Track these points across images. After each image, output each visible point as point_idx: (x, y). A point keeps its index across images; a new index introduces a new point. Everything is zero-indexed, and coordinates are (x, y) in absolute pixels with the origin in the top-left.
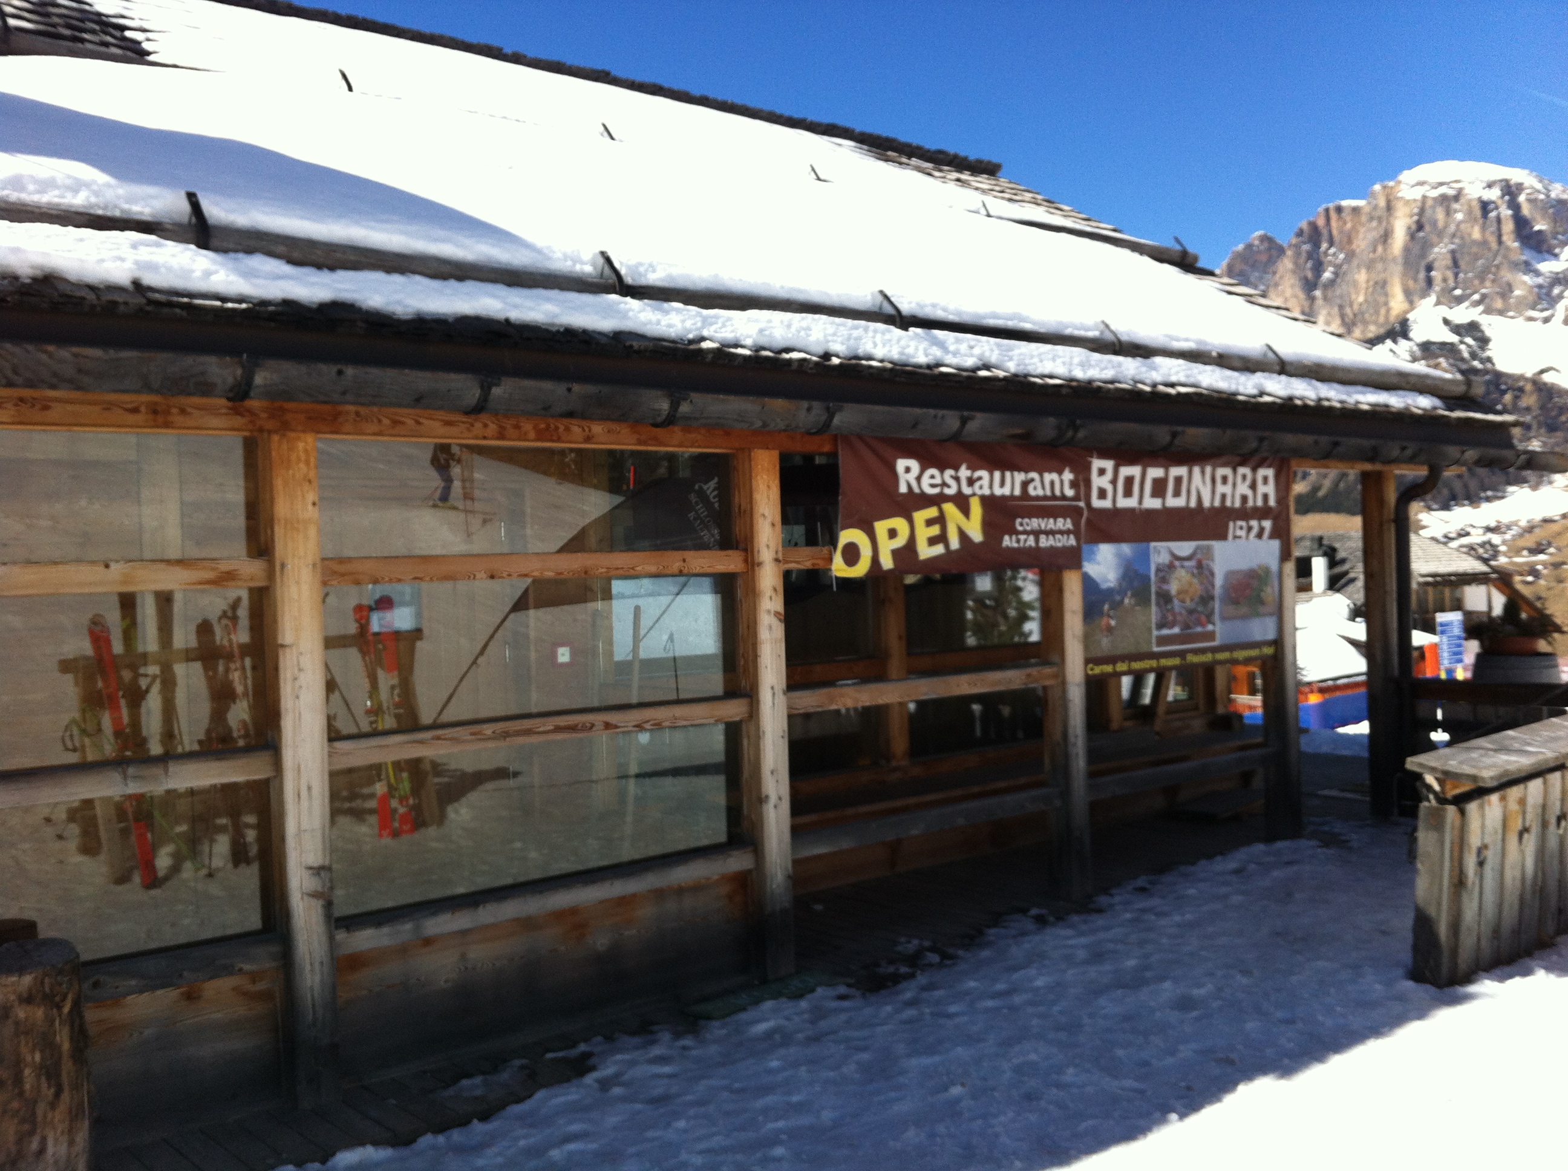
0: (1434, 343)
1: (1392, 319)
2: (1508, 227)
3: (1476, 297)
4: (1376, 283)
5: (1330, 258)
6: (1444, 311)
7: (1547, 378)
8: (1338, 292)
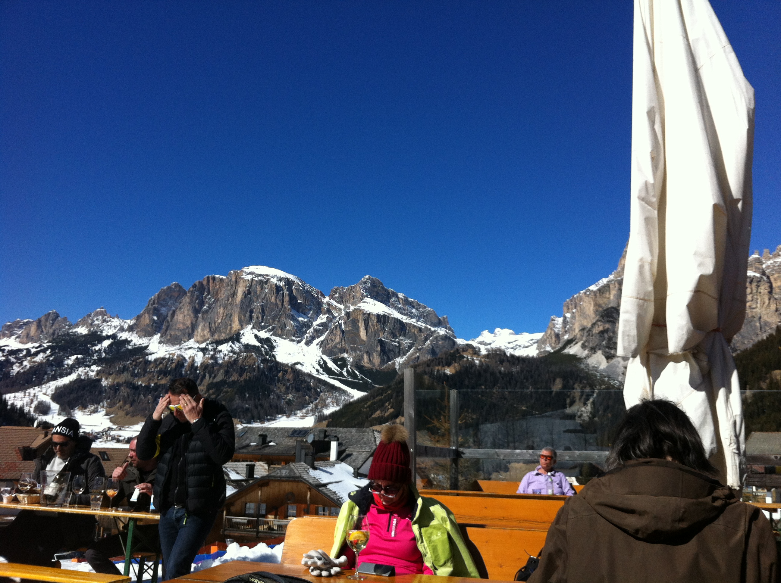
0: (250, 345)
1: (233, 332)
2: (286, 299)
3: (270, 327)
4: (227, 315)
5: (207, 300)
6: (256, 331)
7: (298, 367)
8: (209, 316)
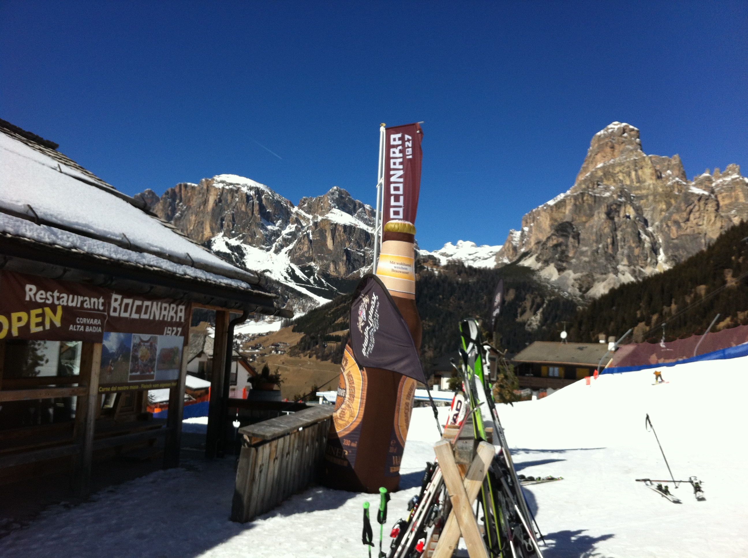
0: (221, 253)
1: (204, 239)
2: (257, 208)
3: (241, 235)
4: (199, 222)
5: (179, 207)
6: (226, 239)
7: (267, 274)
8: (182, 223)
